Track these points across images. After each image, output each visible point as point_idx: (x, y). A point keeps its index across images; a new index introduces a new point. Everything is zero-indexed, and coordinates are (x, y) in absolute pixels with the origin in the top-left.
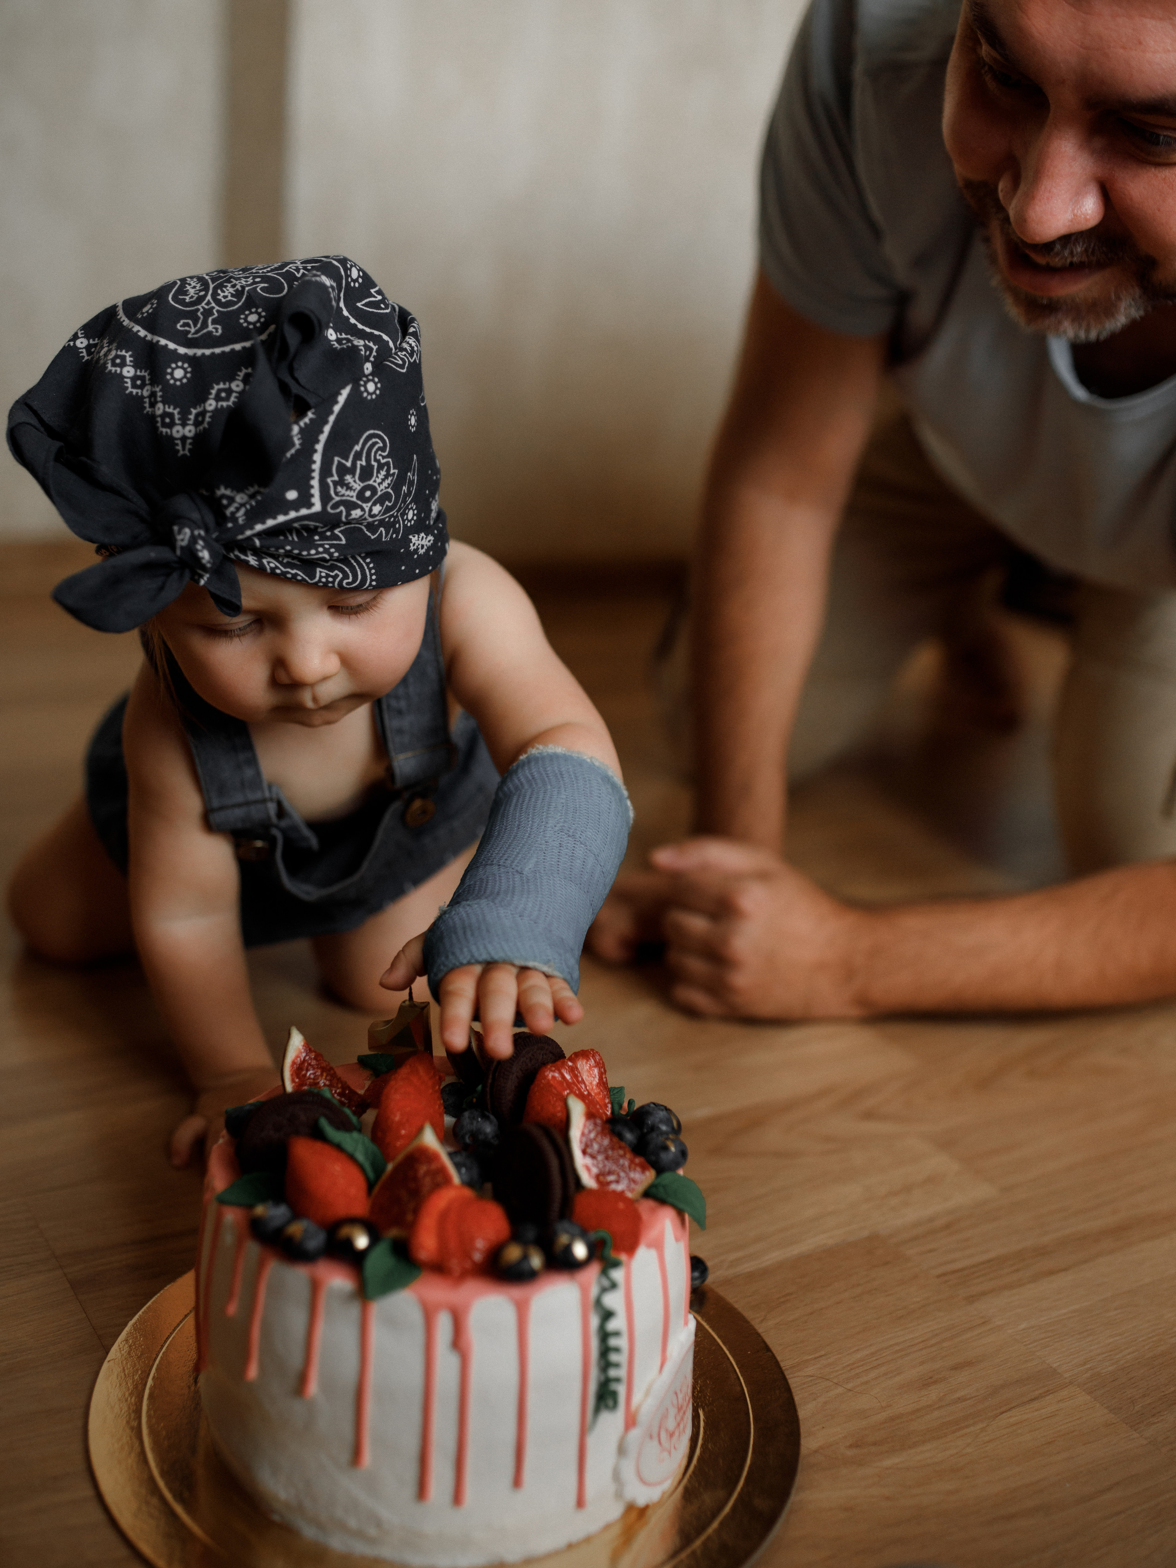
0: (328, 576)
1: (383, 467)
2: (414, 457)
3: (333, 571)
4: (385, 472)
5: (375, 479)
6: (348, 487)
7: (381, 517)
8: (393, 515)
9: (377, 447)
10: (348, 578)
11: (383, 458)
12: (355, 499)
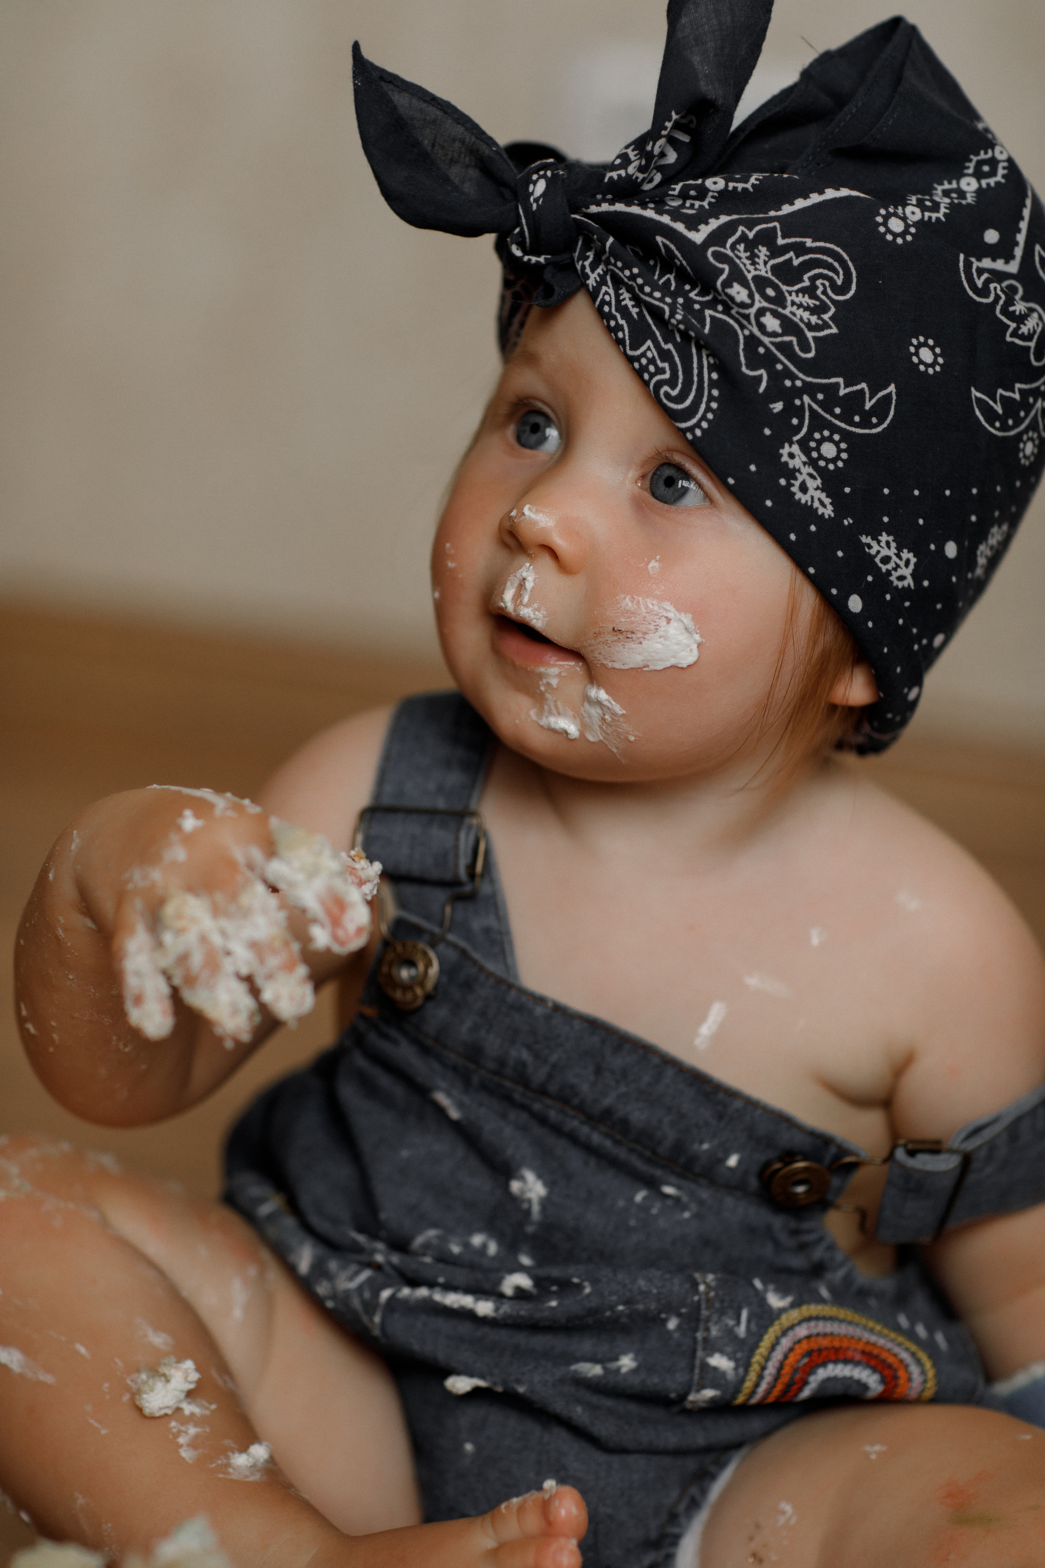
0: (652, 361)
1: (813, 296)
2: (892, 388)
3: (662, 361)
4: (812, 303)
5: (792, 291)
6: (753, 258)
7: (773, 349)
8: (793, 378)
9: (831, 274)
10: (673, 387)
11: (824, 292)
12: (749, 276)
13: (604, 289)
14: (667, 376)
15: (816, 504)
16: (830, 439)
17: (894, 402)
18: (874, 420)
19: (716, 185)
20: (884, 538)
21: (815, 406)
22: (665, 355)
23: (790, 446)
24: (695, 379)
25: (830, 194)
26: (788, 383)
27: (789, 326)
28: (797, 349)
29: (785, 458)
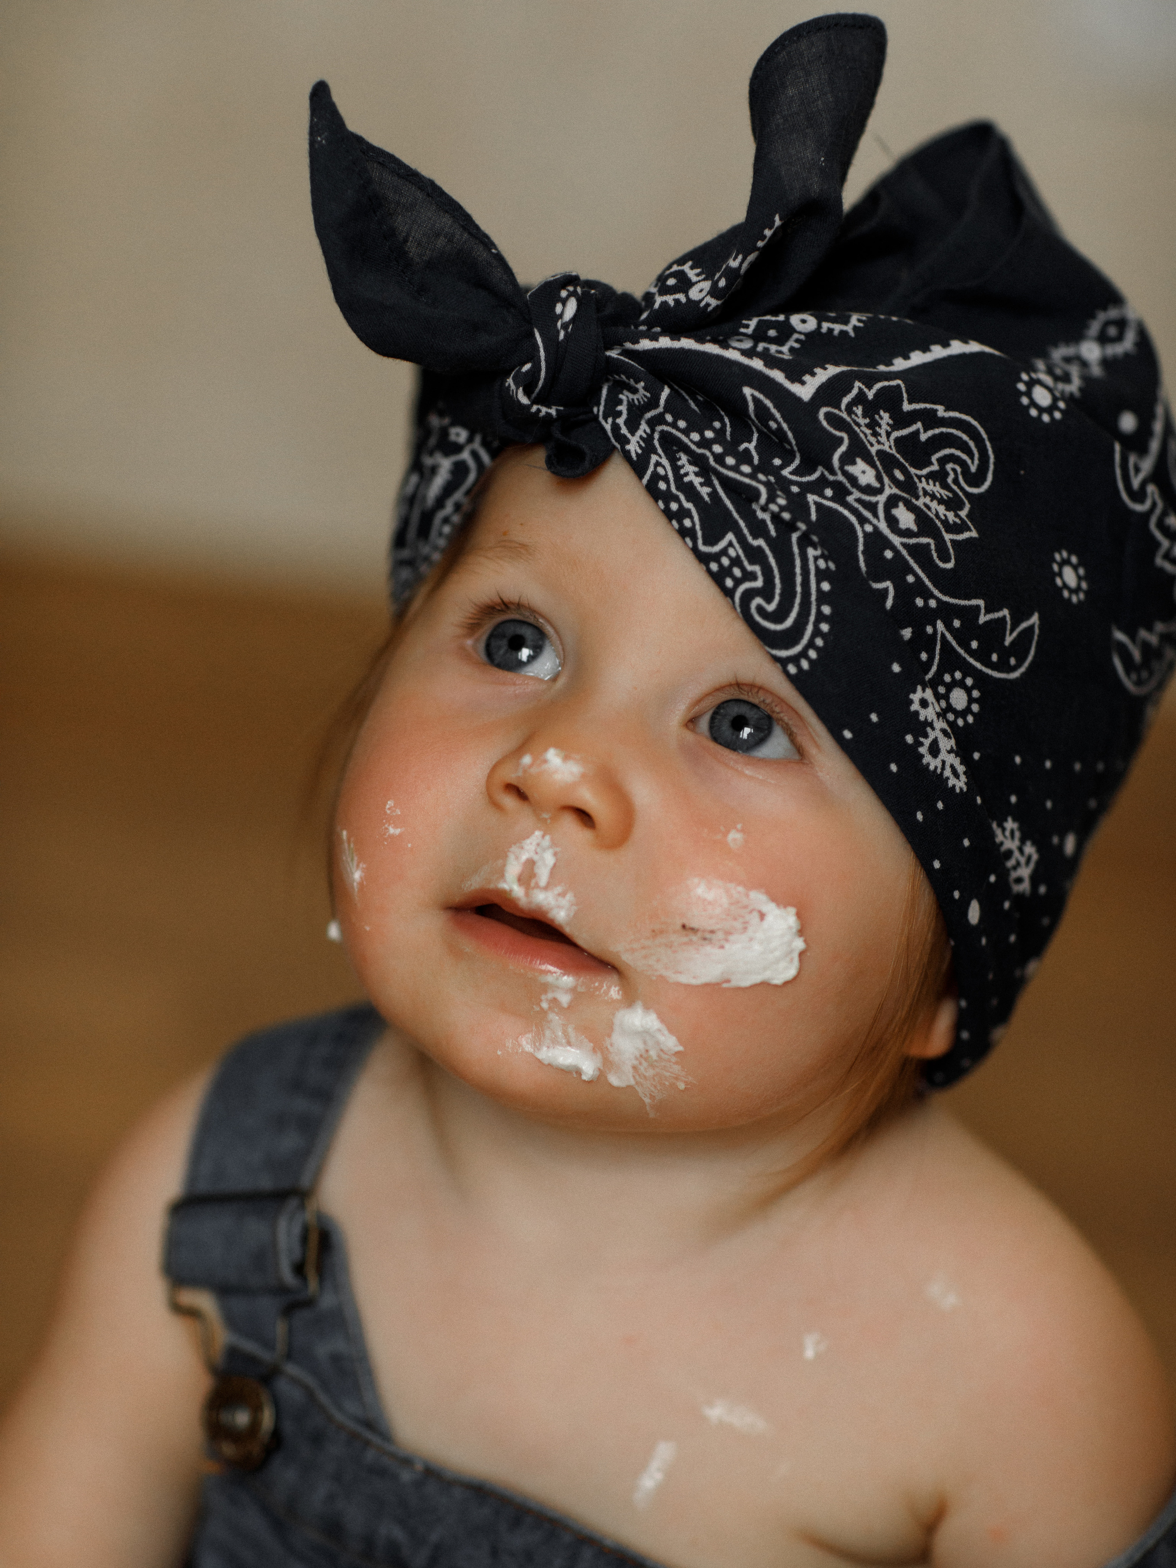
0: (736, 562)
1: (944, 486)
2: (1035, 619)
3: (751, 563)
4: (945, 493)
5: (922, 476)
6: (873, 425)
7: (904, 552)
8: (927, 595)
9: (964, 457)
10: (769, 600)
11: (956, 481)
12: (873, 450)
13: (654, 458)
14: (759, 583)
15: (948, 773)
16: (961, 684)
17: (1036, 637)
18: (1013, 661)
19: (805, 325)
20: (1010, 824)
21: (949, 636)
22: (755, 555)
23: (924, 690)
24: (799, 589)
25: (957, 347)
26: (920, 602)
27: (925, 524)
28: (935, 555)
29: (915, 707)
